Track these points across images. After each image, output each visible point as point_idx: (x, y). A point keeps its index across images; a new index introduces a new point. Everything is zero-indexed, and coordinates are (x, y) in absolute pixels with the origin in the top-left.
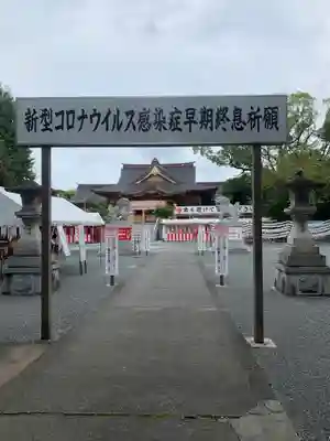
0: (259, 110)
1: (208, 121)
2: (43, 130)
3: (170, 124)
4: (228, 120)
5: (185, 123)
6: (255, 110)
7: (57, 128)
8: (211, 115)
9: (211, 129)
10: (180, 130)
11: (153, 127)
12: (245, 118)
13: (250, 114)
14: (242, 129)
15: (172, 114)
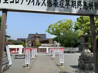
0: (92, 3)
1: (74, 5)
2: (4, 3)
3: (60, 5)
4: (82, 6)
5: (66, 5)
6: (91, 3)
7: (11, 2)
8: (75, 3)
9: (76, 8)
10: (64, 7)
11: (53, 6)
12: (88, 5)
13: (89, 4)
14: (87, 9)
15: (60, 1)
